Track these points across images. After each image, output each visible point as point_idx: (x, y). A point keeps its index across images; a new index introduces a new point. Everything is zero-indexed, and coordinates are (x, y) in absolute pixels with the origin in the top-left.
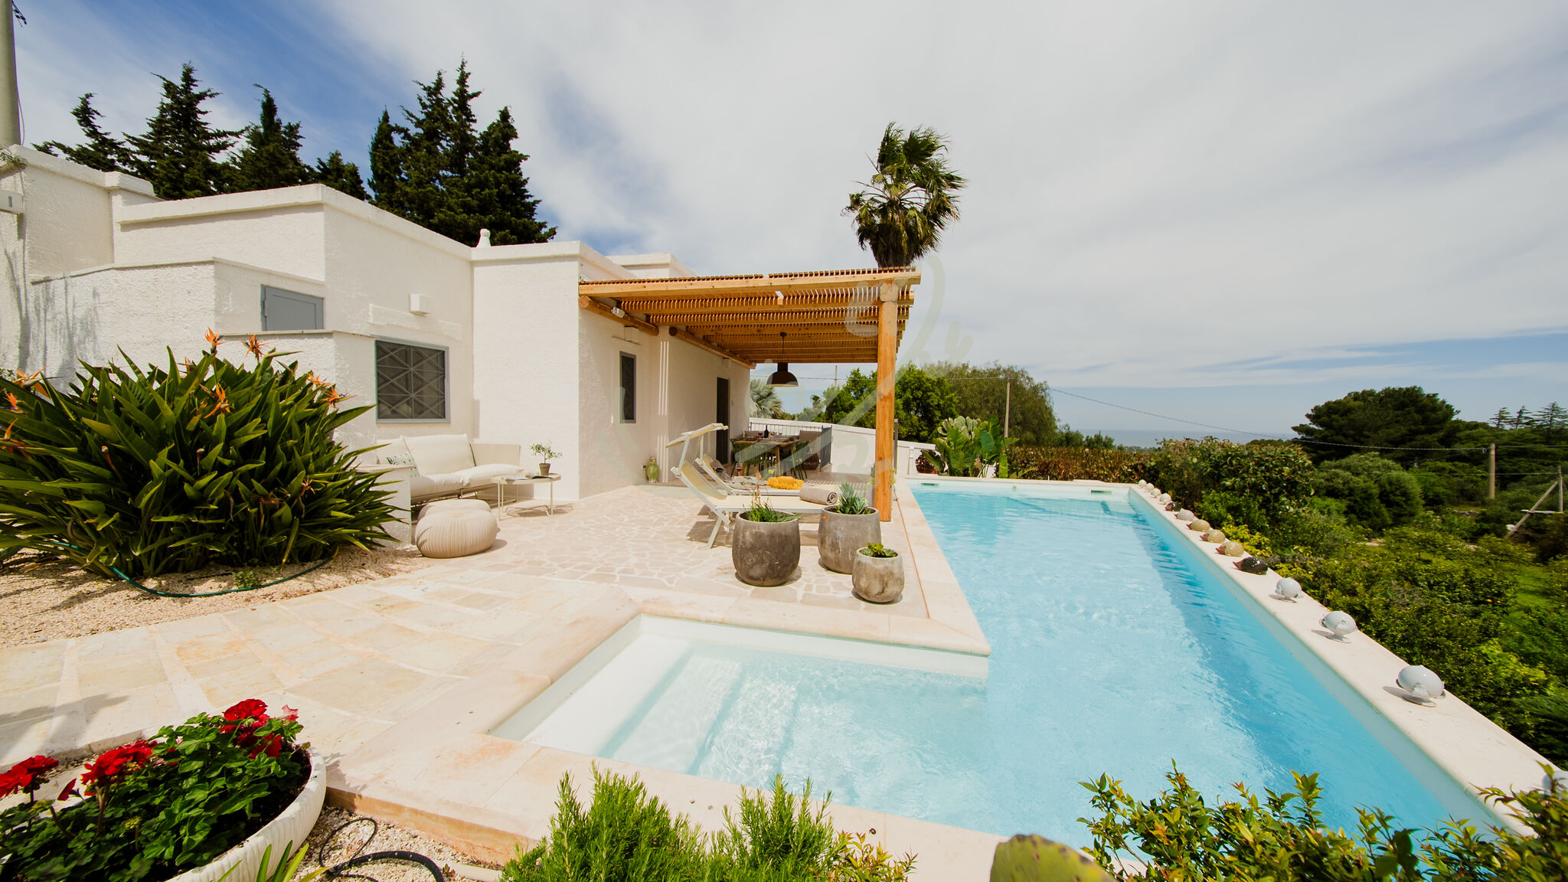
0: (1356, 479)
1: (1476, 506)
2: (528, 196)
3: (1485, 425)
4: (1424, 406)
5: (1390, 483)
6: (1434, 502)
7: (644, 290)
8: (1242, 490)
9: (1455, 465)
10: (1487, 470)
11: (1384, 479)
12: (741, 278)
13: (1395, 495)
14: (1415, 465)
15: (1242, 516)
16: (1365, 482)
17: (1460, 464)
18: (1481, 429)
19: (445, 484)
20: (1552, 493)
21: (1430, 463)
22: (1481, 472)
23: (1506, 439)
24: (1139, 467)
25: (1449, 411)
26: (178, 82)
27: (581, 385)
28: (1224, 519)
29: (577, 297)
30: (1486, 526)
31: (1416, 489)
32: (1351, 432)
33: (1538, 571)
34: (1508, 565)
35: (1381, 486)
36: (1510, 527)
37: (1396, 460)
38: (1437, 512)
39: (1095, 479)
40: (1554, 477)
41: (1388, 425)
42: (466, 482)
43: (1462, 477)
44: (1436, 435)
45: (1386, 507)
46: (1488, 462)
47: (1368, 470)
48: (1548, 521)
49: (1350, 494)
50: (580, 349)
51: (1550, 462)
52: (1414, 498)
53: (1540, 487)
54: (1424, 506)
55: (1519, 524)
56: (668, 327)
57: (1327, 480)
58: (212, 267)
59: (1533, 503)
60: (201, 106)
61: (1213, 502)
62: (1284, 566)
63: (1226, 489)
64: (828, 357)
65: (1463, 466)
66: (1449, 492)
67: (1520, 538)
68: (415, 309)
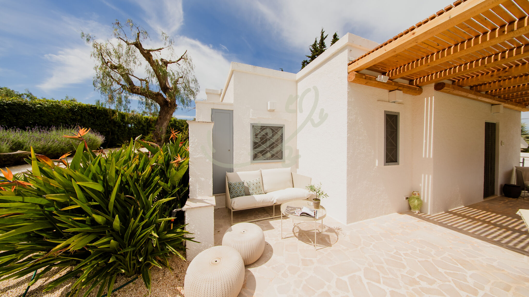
29: (347, 75)
56: (434, 85)
68: (269, 108)
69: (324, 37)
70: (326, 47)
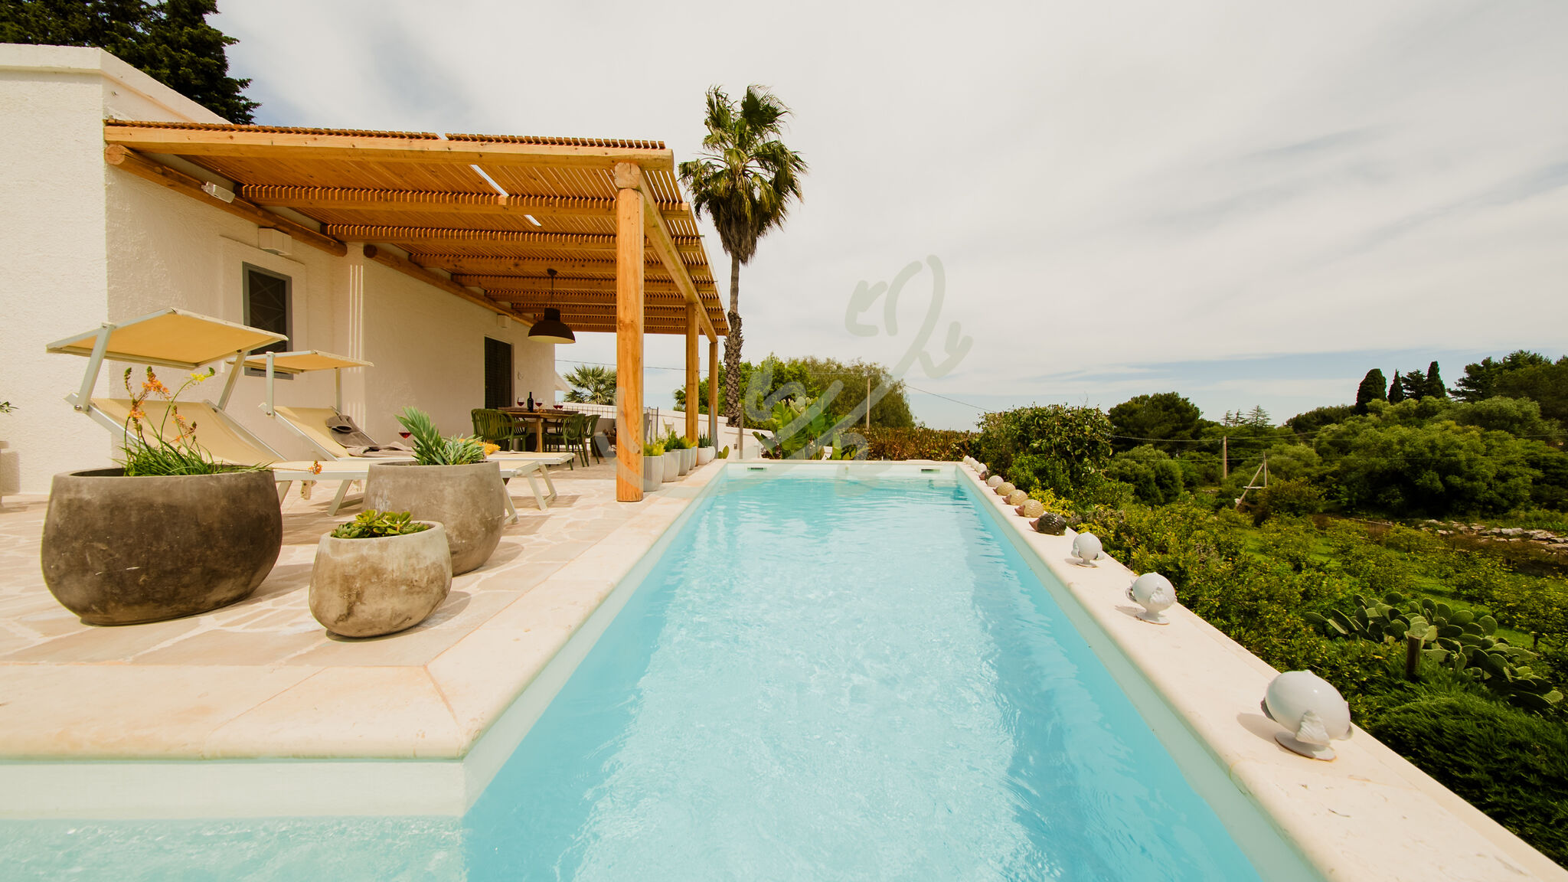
0: (1139, 466)
1: (1215, 486)
3: (1217, 424)
4: (1181, 407)
5: (1162, 470)
6: (1190, 484)
7: (229, 142)
8: (1049, 450)
9: (1202, 455)
10: (1221, 457)
11: (1157, 466)
12: (402, 137)
13: (1166, 479)
14: (1177, 455)
15: (1048, 478)
16: (1145, 469)
17: (1205, 454)
18: (1215, 427)
20: (1261, 471)
21: (1186, 453)
22: (1217, 459)
23: (1231, 433)
24: (966, 445)
25: (1197, 412)
28: (1032, 483)
29: (102, 145)
30: (1223, 500)
31: (1179, 473)
32: (1136, 429)
33: (1254, 534)
34: (1238, 530)
35: (1157, 472)
36: (1237, 501)
37: (1166, 451)
38: (1192, 492)
39: (927, 458)
40: (1260, 461)
41: (1159, 423)
43: (1206, 463)
44: (1189, 431)
45: (1160, 488)
46: (1222, 452)
47: (1147, 459)
48: (1259, 494)
49: (1136, 480)
51: (1256, 450)
52: (1177, 481)
53: (1253, 468)
54: (1184, 487)
55: (1242, 497)
56: (362, 245)
57: (1120, 468)
59: (1250, 481)
61: (1022, 465)
62: (1085, 525)
63: (1035, 452)
65: (1207, 455)
66: (1199, 475)
67: (1245, 509)
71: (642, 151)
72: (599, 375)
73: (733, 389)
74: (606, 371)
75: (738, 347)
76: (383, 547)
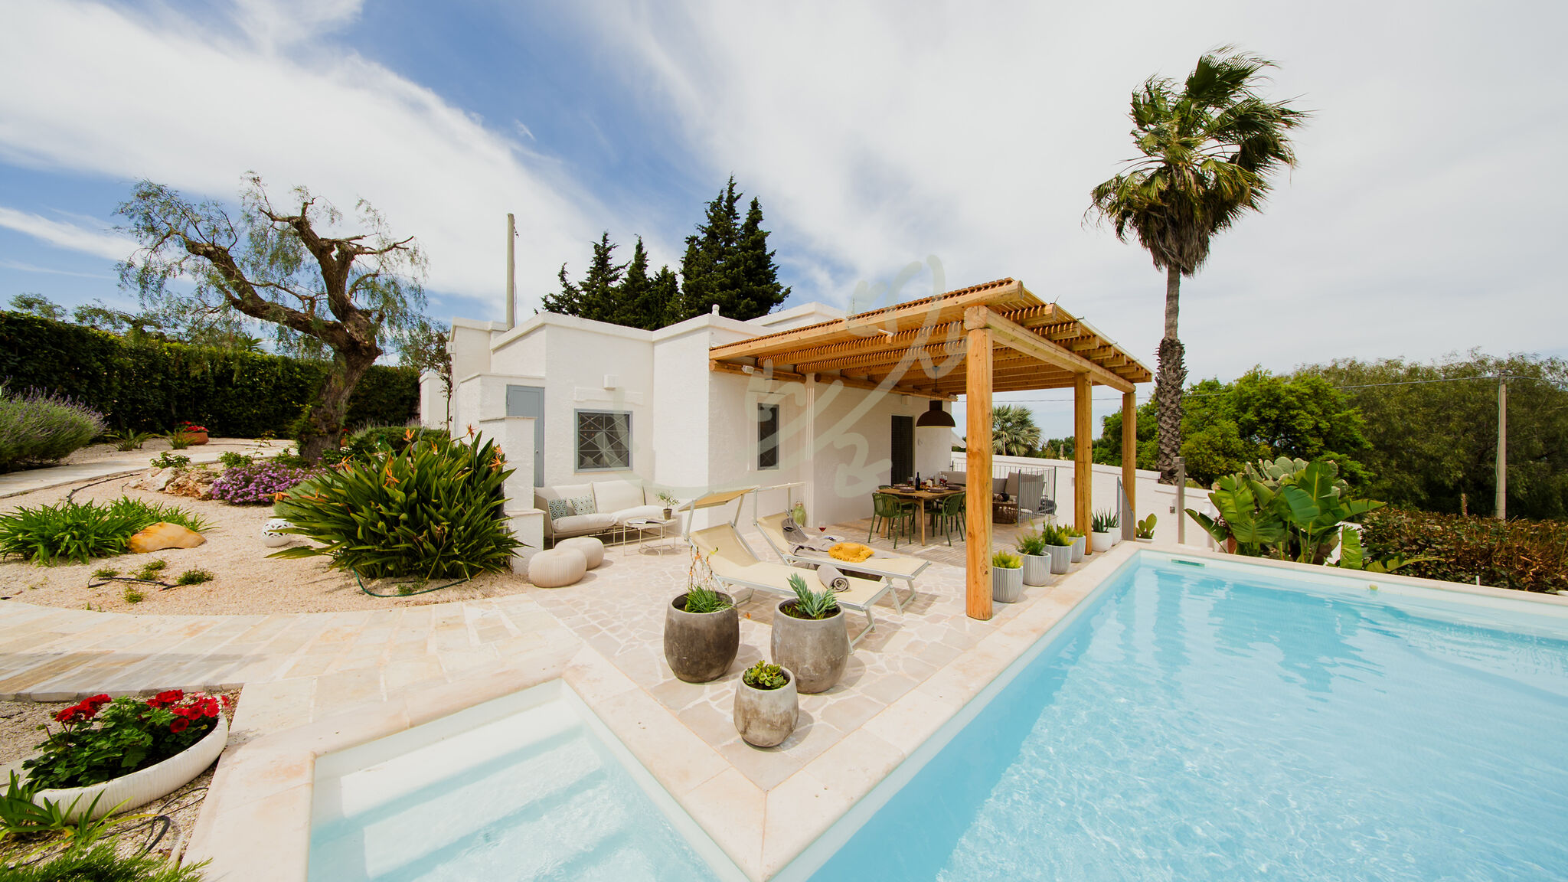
2: (771, 266)
19: (598, 522)
26: (601, 243)
27: (711, 438)
29: (708, 361)
42: (616, 521)
50: (710, 406)
56: (813, 376)
58: (479, 378)
60: (610, 254)
64: (1038, 382)
68: (606, 386)
69: (735, 196)
70: (738, 218)
71: (990, 292)
72: (1005, 414)
73: (1170, 435)
74: (1012, 408)
75: (1177, 382)
76: (760, 696)
